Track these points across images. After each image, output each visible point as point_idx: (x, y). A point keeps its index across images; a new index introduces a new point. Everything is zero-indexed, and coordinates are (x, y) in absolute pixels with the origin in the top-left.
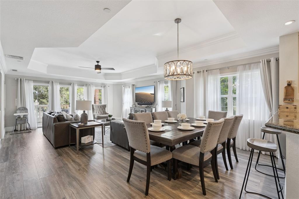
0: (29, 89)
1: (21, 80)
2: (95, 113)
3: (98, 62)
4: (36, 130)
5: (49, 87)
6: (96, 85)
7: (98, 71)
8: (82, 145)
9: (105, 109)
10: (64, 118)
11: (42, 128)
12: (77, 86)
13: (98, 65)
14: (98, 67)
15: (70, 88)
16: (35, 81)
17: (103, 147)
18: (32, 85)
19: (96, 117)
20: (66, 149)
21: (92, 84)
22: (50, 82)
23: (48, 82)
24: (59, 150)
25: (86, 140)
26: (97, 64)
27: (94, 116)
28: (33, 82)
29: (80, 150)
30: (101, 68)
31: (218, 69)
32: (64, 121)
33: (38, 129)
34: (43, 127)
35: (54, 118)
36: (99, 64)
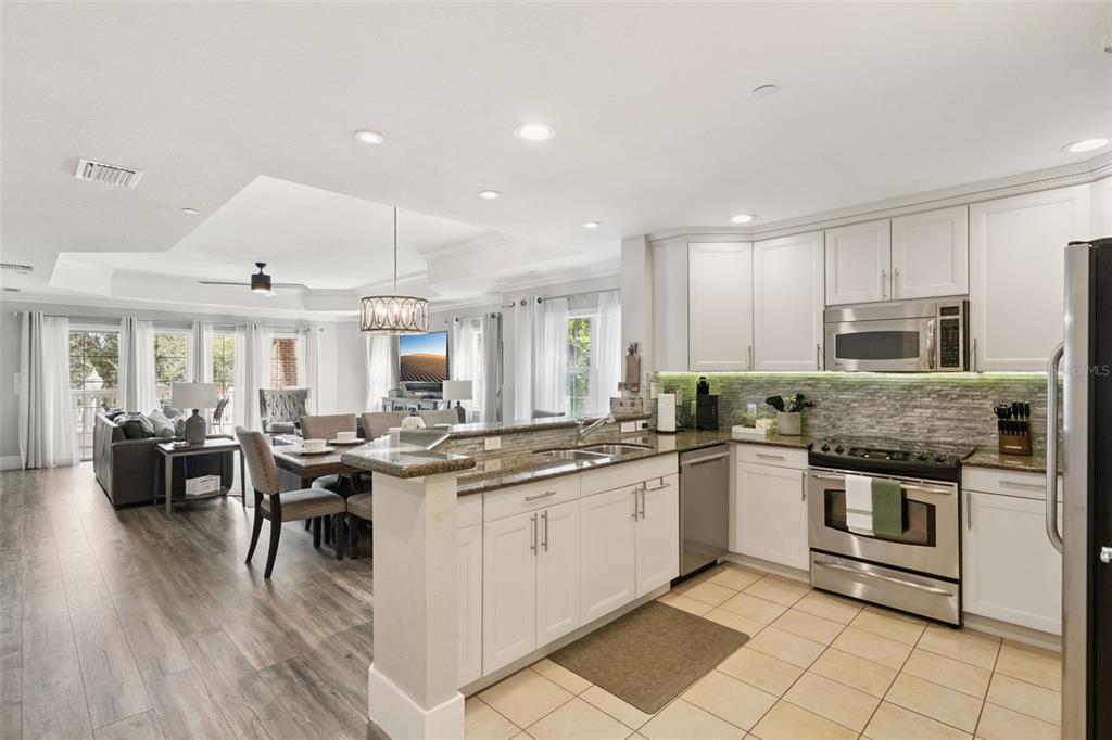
0: (56, 342)
1: (31, 316)
2: (269, 417)
3: (261, 265)
4: (74, 468)
5: (119, 336)
6: (277, 325)
7: (260, 291)
8: (187, 498)
9: (303, 404)
10: (142, 429)
11: (92, 463)
12: (212, 332)
13: (261, 274)
14: (261, 281)
15: (190, 336)
16: (73, 319)
17: (244, 505)
18: (66, 328)
19: (269, 428)
20: (144, 510)
21: (264, 323)
22: (124, 319)
23: (118, 322)
24: (125, 512)
25: (197, 486)
26: (257, 271)
27: (264, 424)
28: (70, 322)
29: (176, 510)
30: (272, 282)
31: (564, 297)
32: (144, 437)
33: (82, 464)
34: (94, 459)
35: (115, 429)
36: (265, 271)
